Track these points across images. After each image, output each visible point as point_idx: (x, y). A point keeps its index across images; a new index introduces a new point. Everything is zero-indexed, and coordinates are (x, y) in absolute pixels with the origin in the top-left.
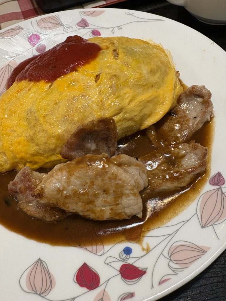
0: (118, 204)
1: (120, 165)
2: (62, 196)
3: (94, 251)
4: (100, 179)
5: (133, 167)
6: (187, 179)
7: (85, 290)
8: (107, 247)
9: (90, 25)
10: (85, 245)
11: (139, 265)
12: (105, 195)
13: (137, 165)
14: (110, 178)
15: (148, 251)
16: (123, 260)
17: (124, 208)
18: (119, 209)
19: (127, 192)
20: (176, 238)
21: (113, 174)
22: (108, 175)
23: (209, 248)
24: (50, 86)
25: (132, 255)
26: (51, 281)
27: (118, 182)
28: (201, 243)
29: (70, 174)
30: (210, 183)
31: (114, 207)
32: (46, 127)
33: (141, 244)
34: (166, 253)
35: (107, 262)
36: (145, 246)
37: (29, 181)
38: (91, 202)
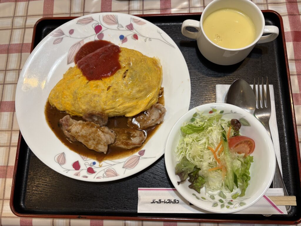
0: (97, 146)
1: (103, 132)
2: (77, 134)
3: (83, 158)
4: (93, 134)
5: (108, 135)
6: (131, 147)
7: (74, 169)
8: (88, 159)
9: (134, 30)
10: (81, 154)
11: (95, 170)
12: (93, 141)
13: (110, 134)
14: (97, 136)
15: (101, 166)
16: (91, 166)
17: (99, 148)
18: (97, 148)
19: (102, 143)
20: (112, 167)
21: (98, 134)
22: (97, 134)
23: (119, 175)
24: (88, 83)
25: (95, 165)
26: (65, 161)
27: (99, 138)
28: (118, 172)
29: (83, 128)
30: (139, 153)
31: (96, 147)
32: (80, 103)
33: (100, 163)
34: (105, 170)
35: (85, 164)
36: (101, 164)
37: (68, 122)
38: (88, 141)
